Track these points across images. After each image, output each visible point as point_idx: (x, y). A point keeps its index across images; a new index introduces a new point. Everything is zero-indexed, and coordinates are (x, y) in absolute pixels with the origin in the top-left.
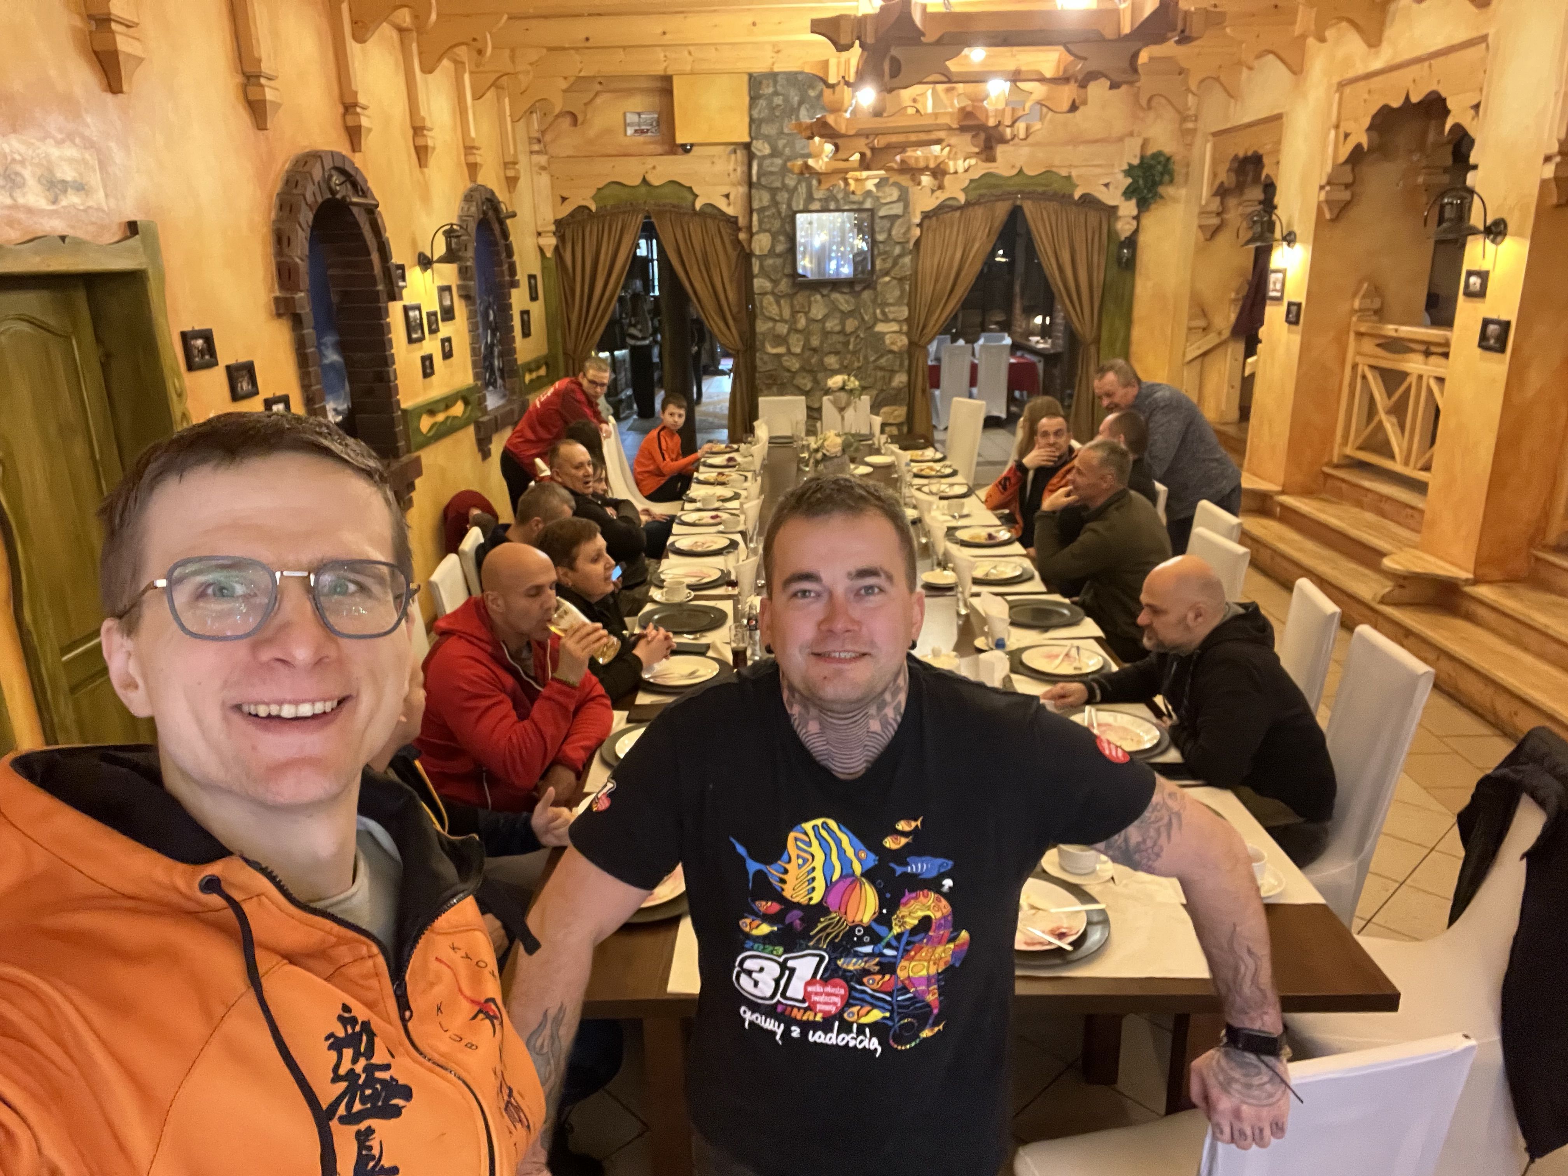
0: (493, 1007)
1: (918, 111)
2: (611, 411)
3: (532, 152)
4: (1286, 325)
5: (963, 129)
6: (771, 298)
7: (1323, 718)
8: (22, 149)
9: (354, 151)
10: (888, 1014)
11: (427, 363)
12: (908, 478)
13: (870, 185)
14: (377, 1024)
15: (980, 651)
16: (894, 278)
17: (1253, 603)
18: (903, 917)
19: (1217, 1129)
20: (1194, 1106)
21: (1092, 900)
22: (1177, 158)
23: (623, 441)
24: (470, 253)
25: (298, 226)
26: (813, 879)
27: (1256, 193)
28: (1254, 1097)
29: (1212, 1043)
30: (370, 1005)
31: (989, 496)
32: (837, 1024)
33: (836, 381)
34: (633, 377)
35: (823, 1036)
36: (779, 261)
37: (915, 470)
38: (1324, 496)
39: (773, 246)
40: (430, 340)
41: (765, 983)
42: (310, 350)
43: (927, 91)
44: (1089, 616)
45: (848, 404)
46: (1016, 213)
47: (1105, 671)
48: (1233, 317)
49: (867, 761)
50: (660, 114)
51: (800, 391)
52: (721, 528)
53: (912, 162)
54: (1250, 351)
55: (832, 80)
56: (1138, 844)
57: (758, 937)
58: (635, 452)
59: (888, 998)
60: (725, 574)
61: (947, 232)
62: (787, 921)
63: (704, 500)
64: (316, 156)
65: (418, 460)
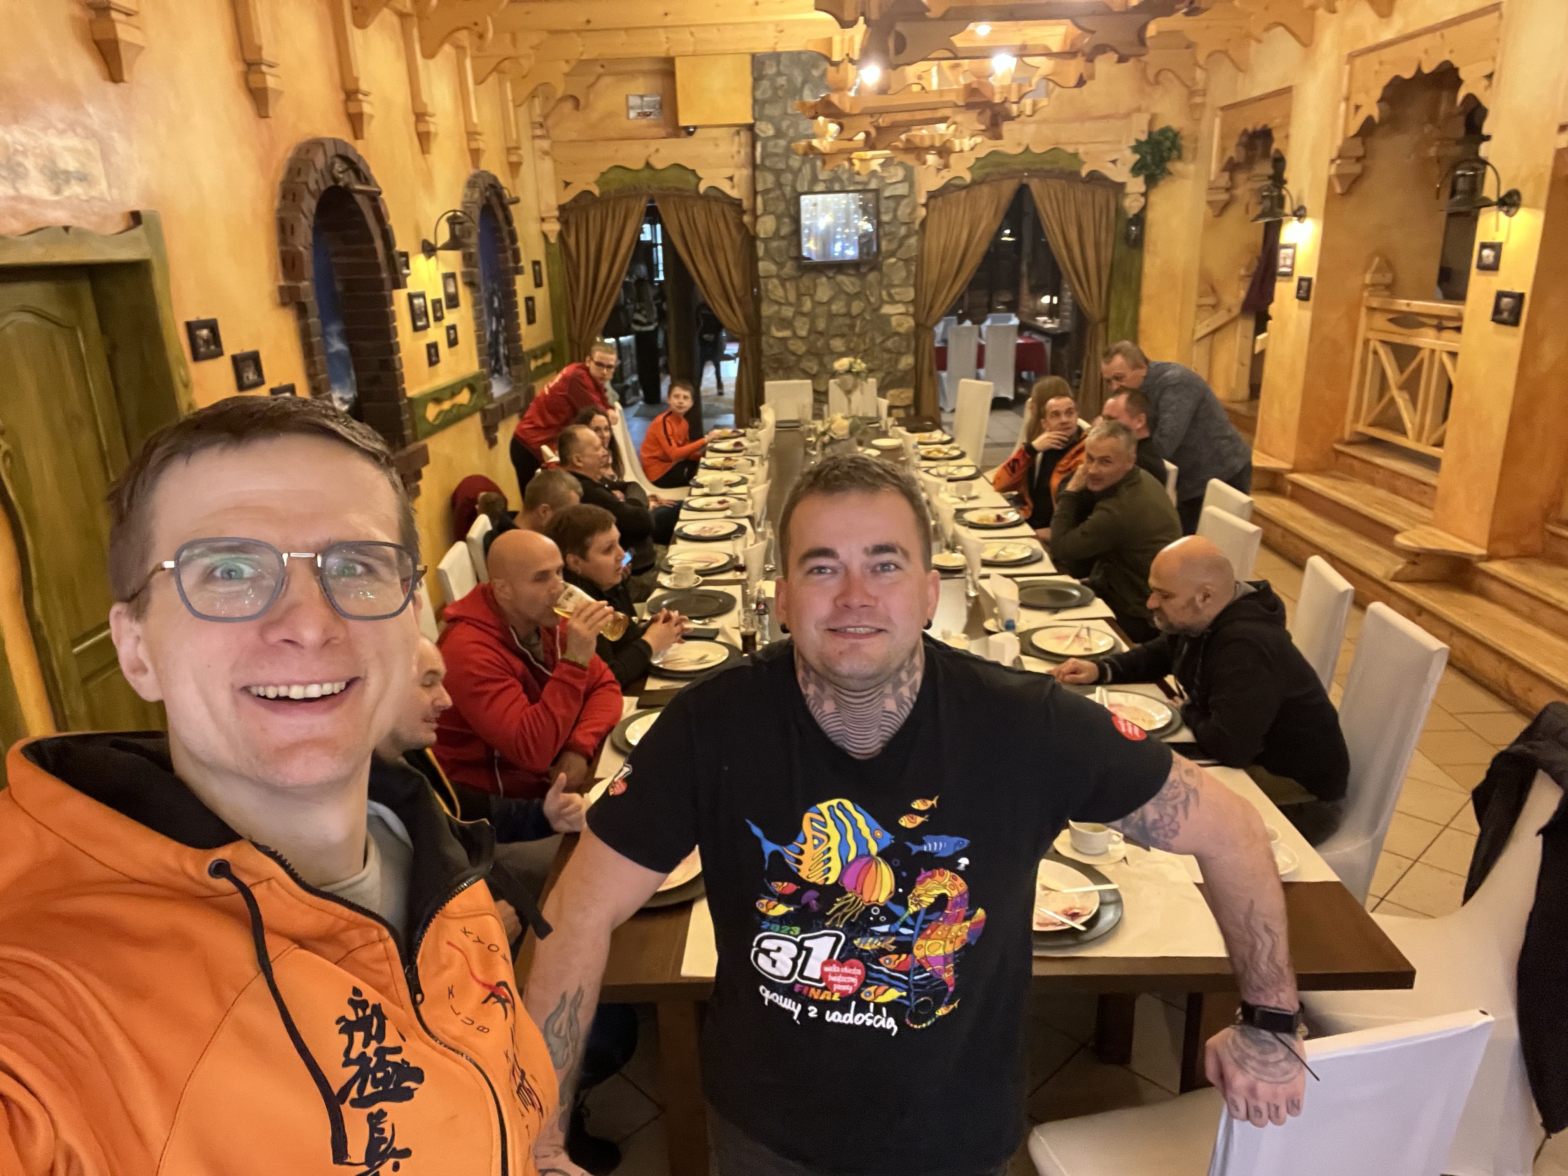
0: (505, 990)
1: (923, 88)
2: (617, 396)
3: (534, 137)
4: (1297, 301)
5: (969, 106)
6: (776, 281)
7: (1335, 697)
8: (24, 139)
9: (356, 137)
10: (904, 994)
11: (433, 351)
12: (916, 460)
13: (875, 165)
14: (387, 1007)
15: (990, 633)
16: (900, 259)
17: (1264, 581)
18: (919, 896)
19: (1233, 1106)
20: (1210, 1085)
21: (1105, 880)
22: (1184, 133)
23: (629, 427)
24: (474, 239)
25: (302, 216)
26: (829, 859)
27: (1265, 168)
28: (1271, 1075)
29: (1228, 1021)
30: (381, 989)
31: (998, 478)
32: (854, 1003)
33: (842, 364)
34: (638, 365)
35: (840, 1015)
36: (783, 244)
37: (923, 453)
38: (1334, 473)
39: (778, 230)
40: (436, 327)
41: (783, 963)
42: (315, 339)
43: (933, 68)
44: (1099, 596)
45: (855, 387)
46: (1023, 191)
47: (1115, 652)
48: (1243, 294)
49: (882, 741)
50: (662, 96)
51: (807, 375)
52: (729, 513)
53: (917, 141)
54: (1261, 327)
55: (836, 58)
56: (1155, 821)
57: (775, 917)
58: (641, 438)
59: (906, 978)
60: (733, 559)
61: (954, 212)
62: (804, 901)
63: (711, 485)
64: (319, 143)
65: (425, 448)
